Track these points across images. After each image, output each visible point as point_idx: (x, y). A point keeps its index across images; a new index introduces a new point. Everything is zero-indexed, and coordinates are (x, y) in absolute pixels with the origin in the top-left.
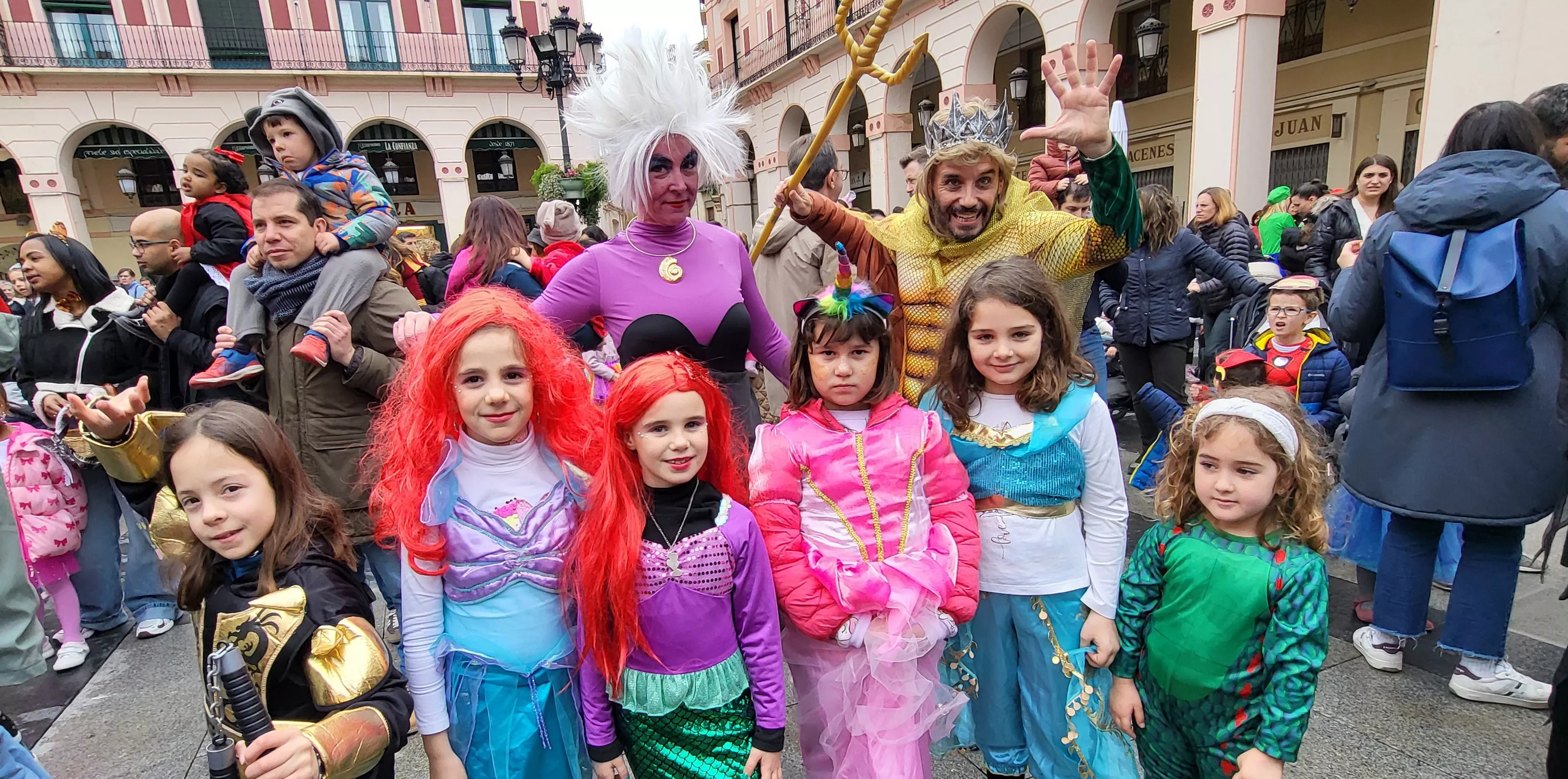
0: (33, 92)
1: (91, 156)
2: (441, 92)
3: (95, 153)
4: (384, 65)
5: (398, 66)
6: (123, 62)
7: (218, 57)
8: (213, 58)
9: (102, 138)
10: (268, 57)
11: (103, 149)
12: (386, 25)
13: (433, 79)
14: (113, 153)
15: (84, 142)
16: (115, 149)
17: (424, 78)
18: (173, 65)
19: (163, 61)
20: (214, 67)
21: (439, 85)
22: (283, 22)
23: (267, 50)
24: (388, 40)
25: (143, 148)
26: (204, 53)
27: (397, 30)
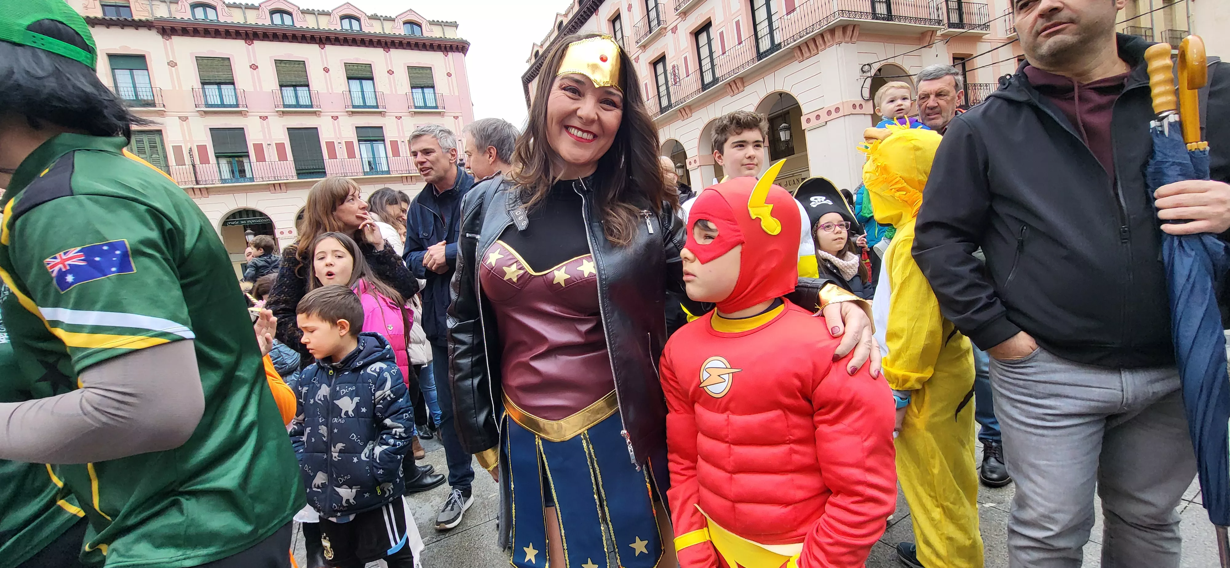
0: (207, 195)
1: (231, 224)
2: (410, 183)
3: (233, 223)
4: (383, 172)
5: (388, 172)
6: (252, 179)
7: (300, 173)
8: (298, 174)
9: (238, 216)
10: (325, 172)
11: (237, 221)
12: (383, 154)
13: (407, 177)
14: (242, 222)
15: (227, 219)
16: (243, 220)
17: (402, 177)
18: (279, 179)
19: (274, 177)
20: (298, 179)
21: (409, 180)
22: (333, 155)
23: (324, 169)
24: (384, 161)
25: (258, 219)
26: (294, 172)
27: (388, 156)
